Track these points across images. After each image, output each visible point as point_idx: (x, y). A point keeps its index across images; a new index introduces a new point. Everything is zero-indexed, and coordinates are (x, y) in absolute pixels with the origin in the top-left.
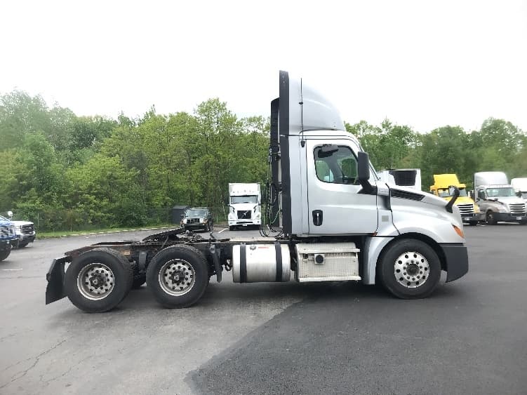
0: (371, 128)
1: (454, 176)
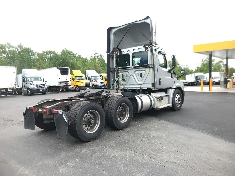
0: (12, 47)
1: (80, 71)
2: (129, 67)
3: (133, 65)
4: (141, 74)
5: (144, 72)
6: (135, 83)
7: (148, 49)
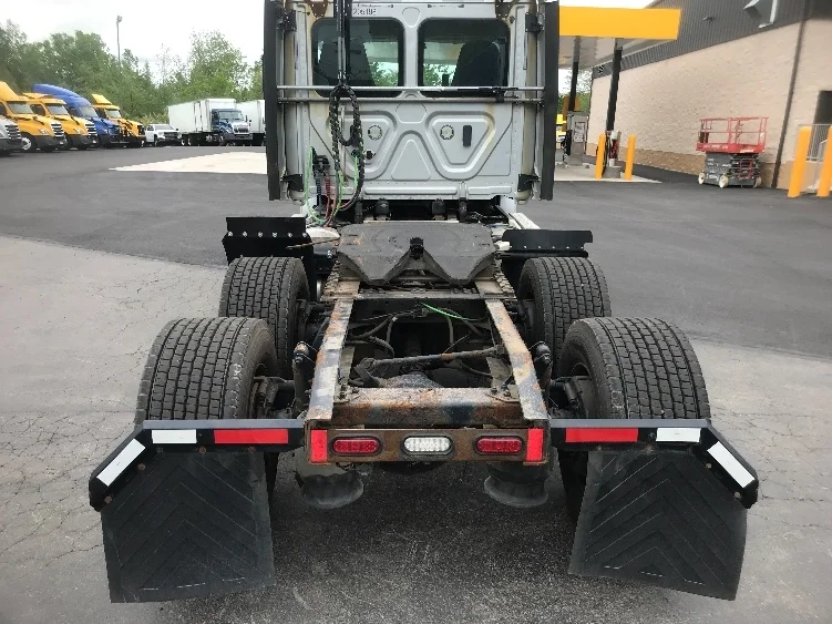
2: (398, 93)
3: (420, 83)
4: (468, 130)
5: (482, 120)
6: (430, 172)
7: (512, 13)
